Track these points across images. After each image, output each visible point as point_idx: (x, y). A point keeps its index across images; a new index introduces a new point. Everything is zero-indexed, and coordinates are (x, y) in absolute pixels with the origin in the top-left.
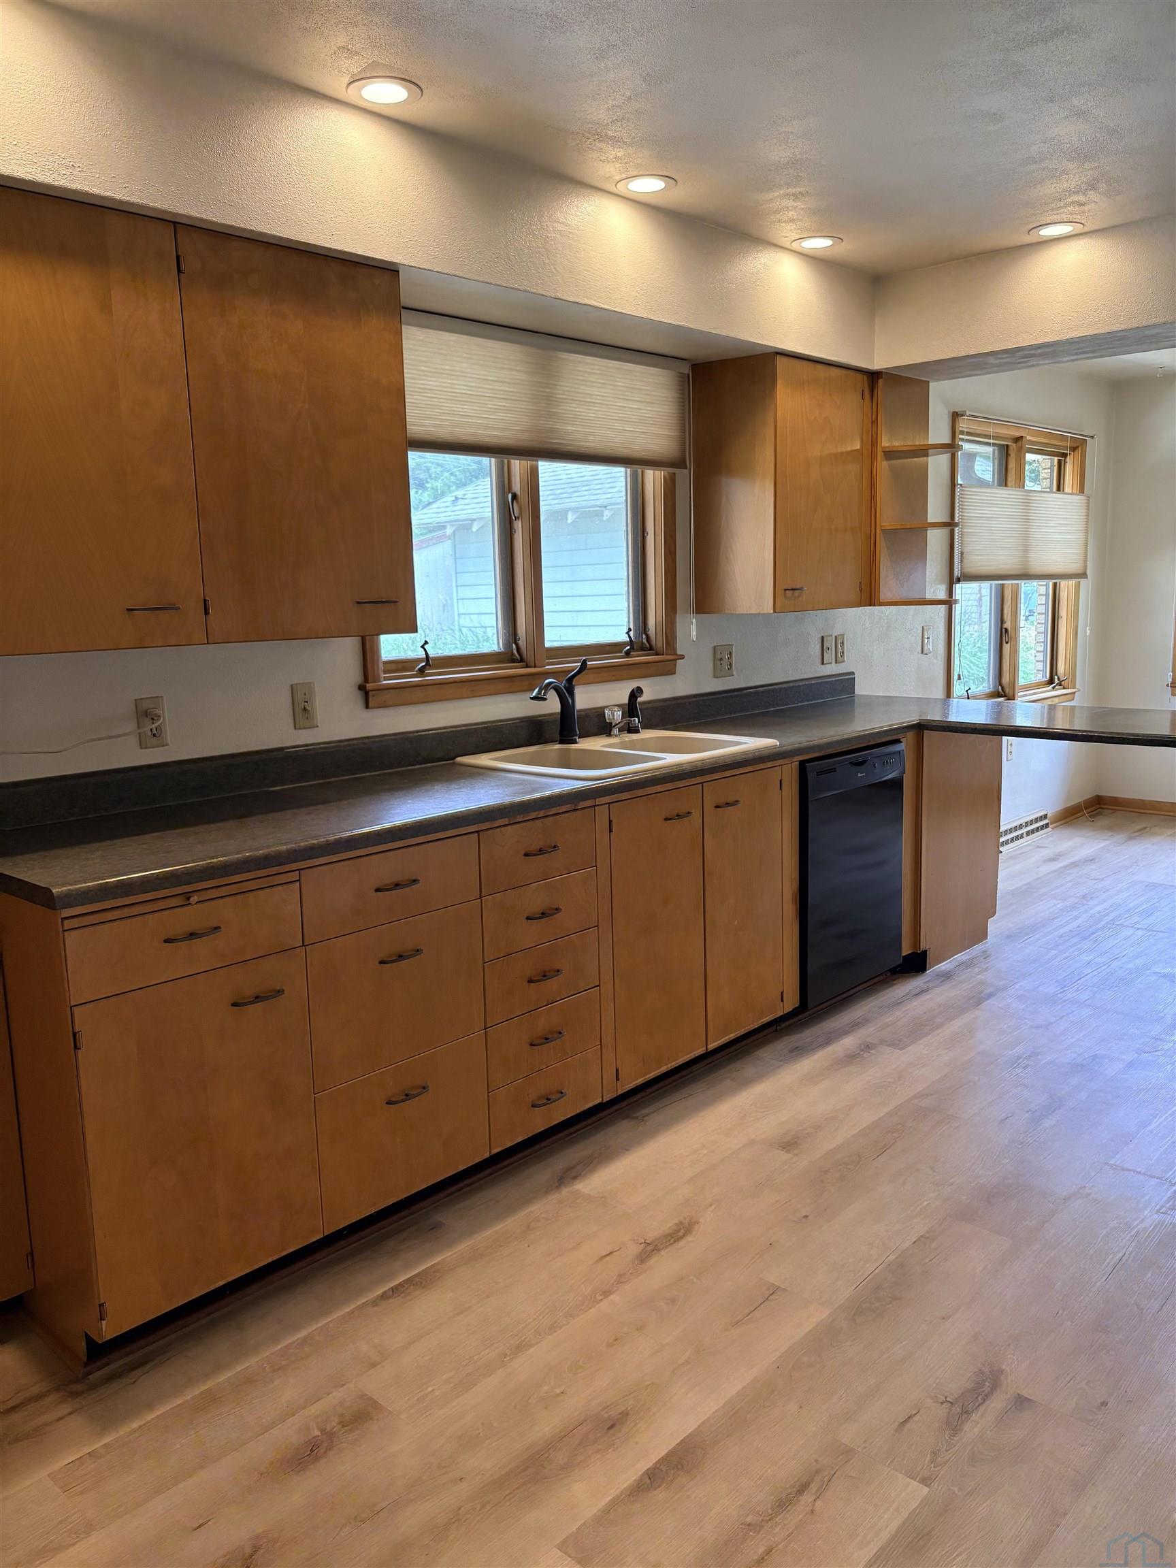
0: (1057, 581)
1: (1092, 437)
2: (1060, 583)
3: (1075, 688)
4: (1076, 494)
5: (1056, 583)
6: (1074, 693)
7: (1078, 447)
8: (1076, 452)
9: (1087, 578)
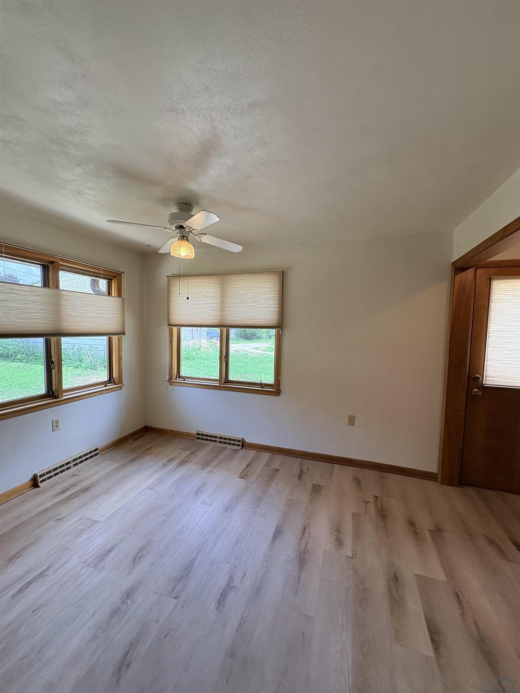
0: (111, 336)
1: (123, 273)
2: (112, 337)
3: (122, 384)
4: (116, 297)
5: (110, 337)
6: (122, 386)
7: (116, 276)
8: (115, 278)
9: (125, 335)
